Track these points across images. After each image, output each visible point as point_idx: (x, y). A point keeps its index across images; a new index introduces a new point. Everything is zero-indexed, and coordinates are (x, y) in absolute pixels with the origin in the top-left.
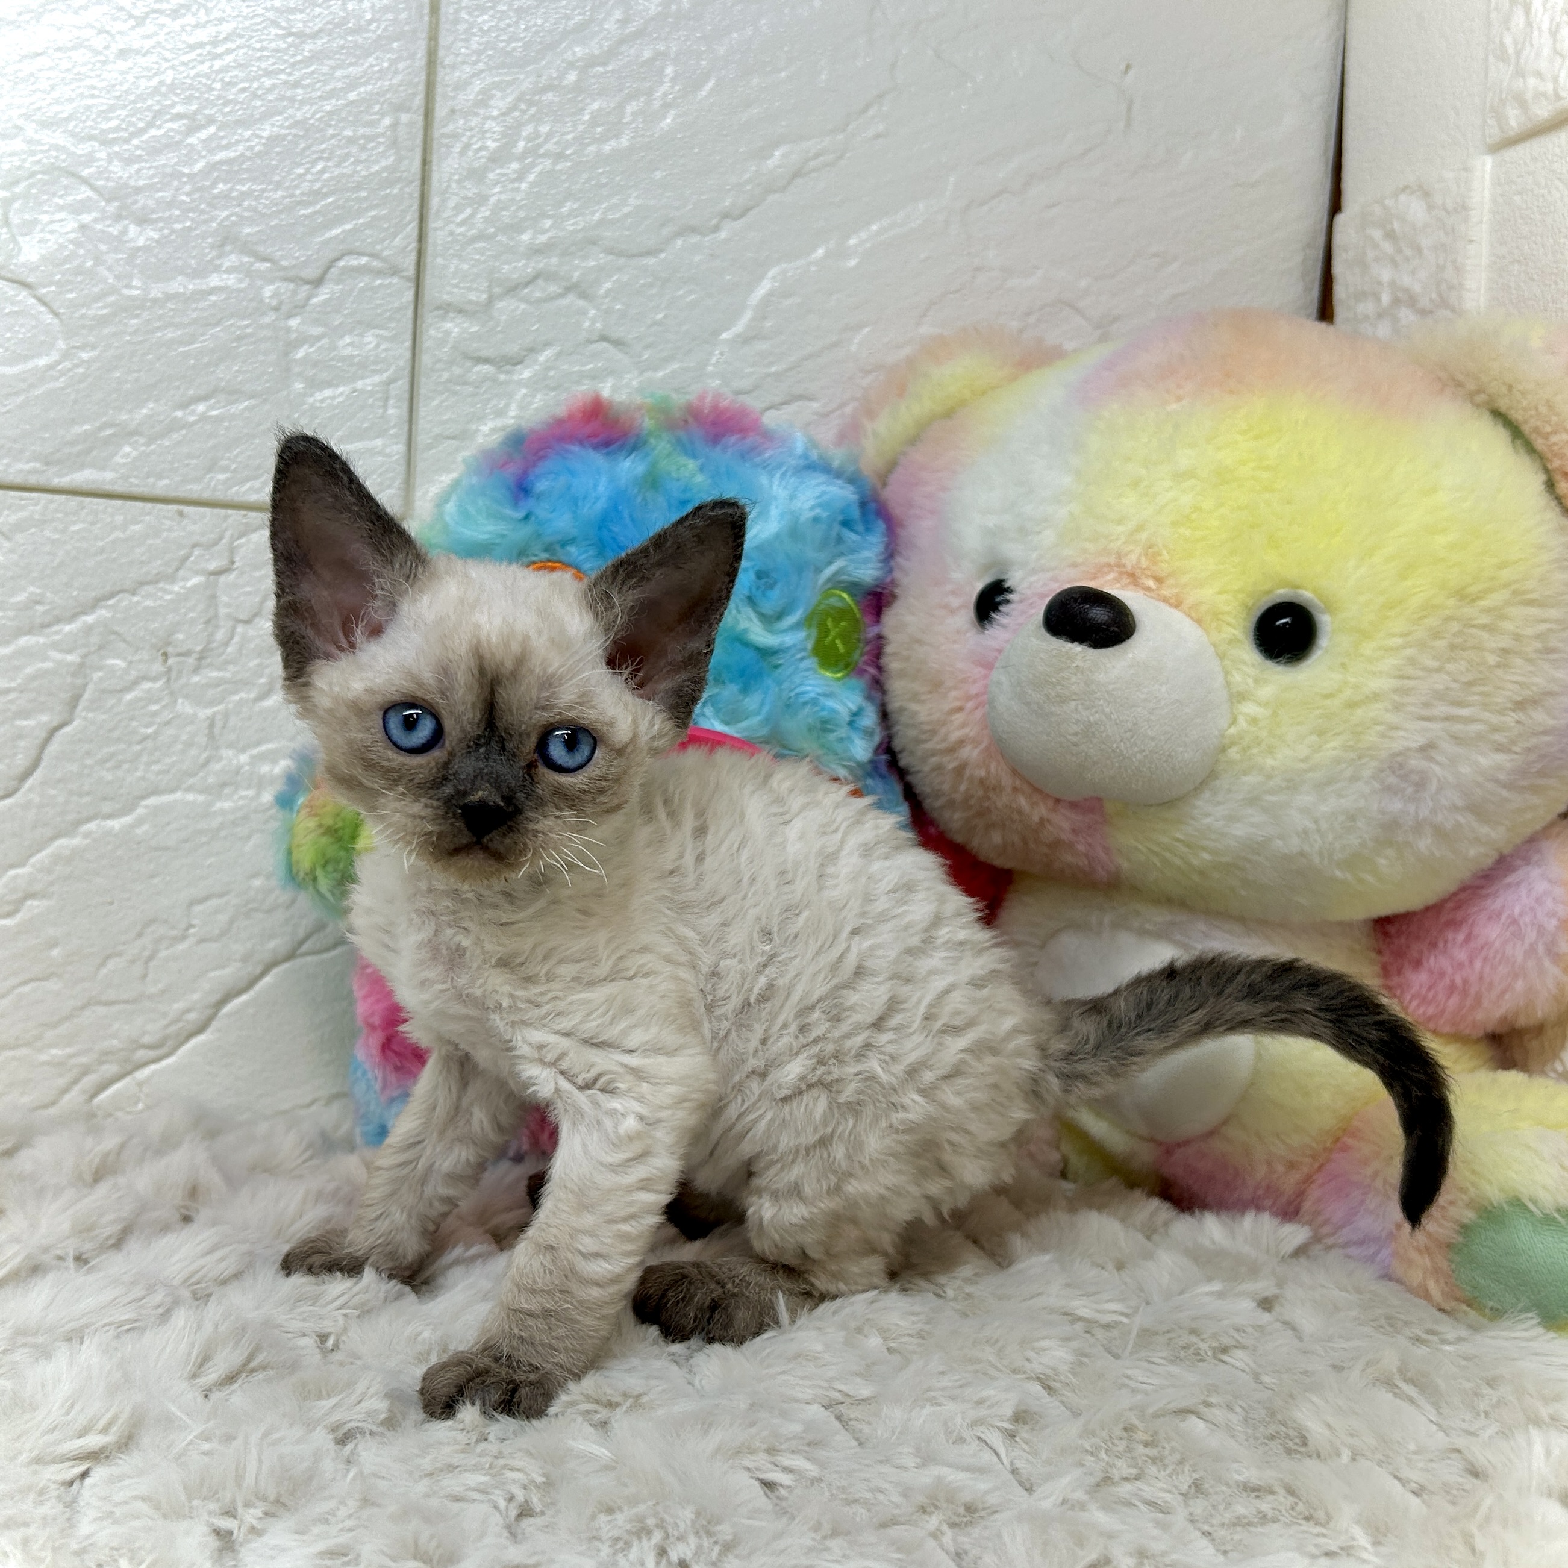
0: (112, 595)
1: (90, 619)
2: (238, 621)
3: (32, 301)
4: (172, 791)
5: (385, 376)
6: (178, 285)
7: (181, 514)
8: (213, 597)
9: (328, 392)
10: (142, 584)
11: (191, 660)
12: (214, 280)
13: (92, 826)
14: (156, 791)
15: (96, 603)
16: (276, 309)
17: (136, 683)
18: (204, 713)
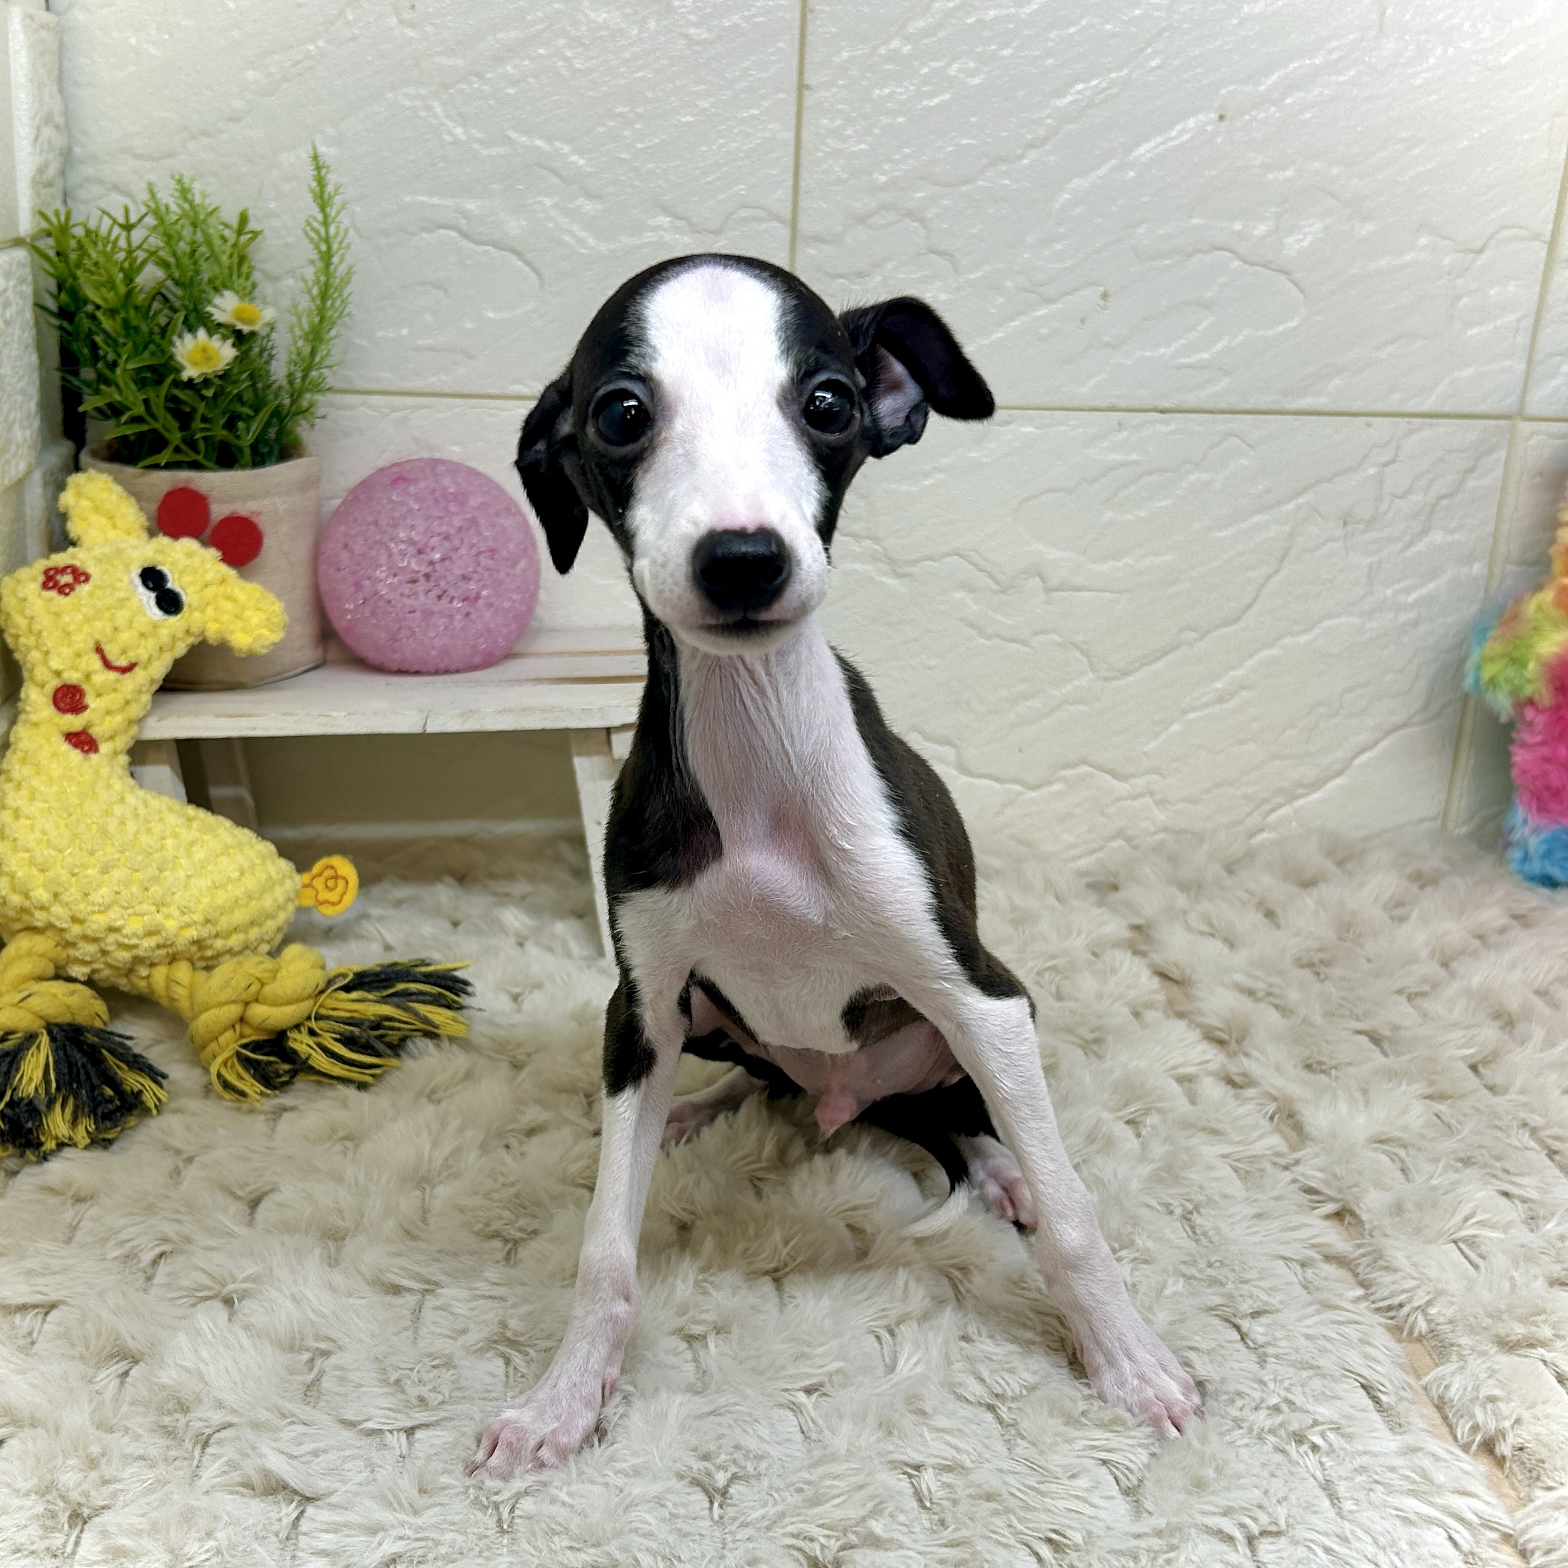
0: (1317, 483)
1: (1301, 500)
2: (1395, 496)
3: (1288, 284)
4: (1339, 615)
5: (1517, 316)
6: (1383, 262)
7: (1368, 425)
8: (1381, 482)
9: (1475, 331)
10: (1336, 475)
11: (1361, 527)
12: (1408, 257)
13: (1286, 641)
14: (1330, 616)
15: (1305, 490)
16: (1449, 274)
17: (1323, 544)
18: (1369, 561)
